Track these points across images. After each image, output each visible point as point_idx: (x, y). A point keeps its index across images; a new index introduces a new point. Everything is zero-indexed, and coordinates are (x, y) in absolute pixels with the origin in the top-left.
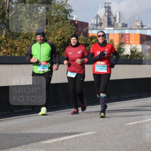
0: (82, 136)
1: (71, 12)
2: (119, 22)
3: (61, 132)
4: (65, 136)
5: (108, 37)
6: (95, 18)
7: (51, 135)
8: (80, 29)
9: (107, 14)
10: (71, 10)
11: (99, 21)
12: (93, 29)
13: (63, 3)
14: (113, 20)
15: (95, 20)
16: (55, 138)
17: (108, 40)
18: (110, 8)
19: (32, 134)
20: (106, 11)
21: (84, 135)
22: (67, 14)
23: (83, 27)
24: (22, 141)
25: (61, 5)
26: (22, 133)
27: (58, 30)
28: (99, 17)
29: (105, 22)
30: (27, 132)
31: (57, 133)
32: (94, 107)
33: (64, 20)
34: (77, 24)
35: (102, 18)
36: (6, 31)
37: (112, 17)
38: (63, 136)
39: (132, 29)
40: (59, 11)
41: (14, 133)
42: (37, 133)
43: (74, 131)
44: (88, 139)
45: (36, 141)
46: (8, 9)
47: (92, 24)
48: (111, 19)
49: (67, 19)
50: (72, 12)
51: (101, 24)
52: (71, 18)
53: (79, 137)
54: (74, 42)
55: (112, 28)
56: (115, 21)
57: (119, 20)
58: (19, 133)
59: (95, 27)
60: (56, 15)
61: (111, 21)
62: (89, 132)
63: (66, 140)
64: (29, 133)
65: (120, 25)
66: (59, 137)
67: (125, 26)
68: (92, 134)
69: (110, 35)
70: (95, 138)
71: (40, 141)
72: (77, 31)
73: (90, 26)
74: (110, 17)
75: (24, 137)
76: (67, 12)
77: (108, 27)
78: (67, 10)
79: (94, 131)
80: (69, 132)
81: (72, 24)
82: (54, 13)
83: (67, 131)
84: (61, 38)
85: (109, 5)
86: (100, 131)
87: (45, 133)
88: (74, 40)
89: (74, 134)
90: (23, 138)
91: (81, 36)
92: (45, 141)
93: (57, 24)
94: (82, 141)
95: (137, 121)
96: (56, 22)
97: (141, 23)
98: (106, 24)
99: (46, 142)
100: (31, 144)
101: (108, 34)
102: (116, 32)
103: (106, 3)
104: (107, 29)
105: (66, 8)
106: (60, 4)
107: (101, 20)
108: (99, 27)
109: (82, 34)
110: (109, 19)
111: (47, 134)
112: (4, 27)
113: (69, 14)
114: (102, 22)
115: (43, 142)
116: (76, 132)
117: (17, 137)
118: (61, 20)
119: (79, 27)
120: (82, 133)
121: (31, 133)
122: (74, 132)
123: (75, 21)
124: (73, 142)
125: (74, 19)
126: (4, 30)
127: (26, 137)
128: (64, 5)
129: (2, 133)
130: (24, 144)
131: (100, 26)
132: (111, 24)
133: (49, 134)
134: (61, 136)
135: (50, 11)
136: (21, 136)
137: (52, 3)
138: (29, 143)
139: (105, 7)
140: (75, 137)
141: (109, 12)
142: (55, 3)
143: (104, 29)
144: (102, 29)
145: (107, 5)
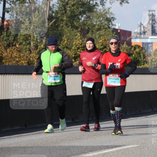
0: (124, 149)
1: (113, 20)
3: (103, 145)
4: (107, 148)
5: (152, 46)
6: (139, 26)
7: (92, 148)
8: (122, 38)
9: (151, 22)
10: (113, 19)
11: (142, 29)
12: (136, 38)
13: (105, 12)
15: (138, 29)
16: (96, 151)
17: (152, 49)
18: (155, 16)
19: (73, 146)
20: (150, 19)
21: (127, 148)
22: (109, 23)
23: (126, 36)
24: (61, 154)
25: (103, 14)
26: (62, 146)
27: (99, 39)
28: (143, 25)
29: (149, 30)
30: (67, 145)
31: (98, 146)
32: (137, 119)
33: (106, 28)
34: (119, 33)
35: (146, 27)
36: (46, 40)
37: (156, 25)
38: (105, 149)
40: (101, 19)
41: (54, 145)
42: (77, 146)
43: (116, 143)
44: (131, 152)
45: (76, 154)
46: (48, 17)
47: (135, 33)
48: (155, 27)
49: (109, 27)
50: (115, 20)
51: (144, 32)
52: (113, 27)
53: (121, 150)
54: (90, 46)
58: (58, 145)
59: (138, 36)
60: (98, 23)
61: (155, 29)
62: (131, 145)
63: (107, 153)
64: (70, 145)
66: (100, 150)
68: (134, 147)
69: (154, 44)
70: (138, 152)
71: (81, 154)
73: (133, 34)
74: (154, 25)
75: (64, 149)
76: (109, 20)
77: (152, 36)
78: (109, 18)
79: (137, 144)
80: (110, 145)
81: (115, 33)
82: (95, 21)
83: (108, 144)
84: (102, 47)
85: (153, 12)
86: (144, 144)
87: (86, 146)
88: (90, 43)
89: (116, 147)
90: (63, 151)
91: (124, 45)
92: (85, 154)
93: (99, 33)
94: (124, 154)
96: (97, 31)
98: (150, 32)
99: (87, 155)
101: (152, 43)
103: (150, 11)
104: (150, 37)
105: (108, 16)
106: (102, 12)
107: (145, 29)
108: (142, 36)
109: (125, 43)
110: (153, 27)
111: (88, 146)
112: (44, 36)
113: (111, 22)
114: (146, 30)
115: (84, 155)
116: (118, 145)
117: (56, 150)
118: (103, 28)
119: (122, 36)
120: (124, 145)
121: (71, 146)
122: (116, 145)
123: (117, 30)
124: (114, 155)
125: (117, 28)
126: (44, 39)
127: (65, 150)
129: (42, 145)
131: (144, 35)
132: (155, 33)
133: (90, 146)
134: (102, 149)
135: (92, 19)
136: (61, 149)
137: (94, 11)
139: (150, 15)
140: (117, 150)
141: (153, 20)
142: (96, 11)
143: (148, 38)
144: (146, 38)
145: (151, 13)
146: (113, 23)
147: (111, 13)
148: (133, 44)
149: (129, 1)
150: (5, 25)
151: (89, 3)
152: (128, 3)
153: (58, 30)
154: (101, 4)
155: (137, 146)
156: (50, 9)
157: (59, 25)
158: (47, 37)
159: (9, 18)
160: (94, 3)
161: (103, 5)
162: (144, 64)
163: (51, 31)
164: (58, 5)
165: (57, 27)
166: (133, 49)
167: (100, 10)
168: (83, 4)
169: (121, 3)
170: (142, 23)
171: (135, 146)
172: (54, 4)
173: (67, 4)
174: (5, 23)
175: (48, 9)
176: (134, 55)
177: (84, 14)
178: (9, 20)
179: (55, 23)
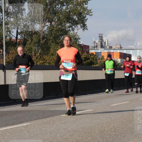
1: (79, 40)
2: (108, 45)
8: (84, 50)
9: (100, 40)
10: (79, 39)
11: (95, 45)
12: (92, 49)
13: (74, 34)
14: (104, 44)
15: (93, 44)
18: (102, 37)
23: (86, 48)
24: (50, 115)
28: (96, 42)
34: (82, 47)
36: (41, 50)
37: (103, 42)
39: (115, 49)
45: (58, 115)
46: (42, 38)
47: (91, 47)
49: (76, 43)
51: (97, 46)
52: (79, 43)
55: (103, 49)
56: (105, 45)
57: (108, 44)
58: (48, 110)
65: (108, 47)
67: (111, 48)
69: (102, 53)
72: (82, 51)
73: (90, 47)
79: (92, 109)
85: (102, 35)
86: (96, 109)
91: (85, 53)
95: (117, 103)
97: (121, 46)
98: (99, 46)
100: (55, 116)
101: (101, 53)
102: (106, 51)
103: (99, 34)
104: (100, 49)
105: (76, 37)
107: (97, 44)
108: (95, 48)
109: (85, 52)
110: (101, 44)
111: (65, 110)
112: (40, 48)
113: (78, 40)
116: (82, 109)
117: (47, 112)
119: (84, 48)
120: (85, 110)
123: (81, 45)
125: (81, 44)
127: (52, 112)
128: (75, 35)
130: (51, 117)
132: (102, 47)
137: (68, 34)
138: (54, 116)
139: (99, 37)
141: (101, 40)
142: (70, 34)
143: (99, 50)
144: (97, 50)
145: (100, 35)
146: (79, 41)
147: (78, 35)
148: (90, 53)
149: (88, 29)
150: (18, 42)
151: (66, 30)
152: (87, 30)
153: (48, 45)
154: (72, 30)
155: (93, 110)
156: (43, 32)
157: (48, 42)
158: (41, 49)
159: (20, 38)
160: (68, 30)
161: (73, 31)
162: (96, 65)
163: (44, 45)
164: (47, 30)
165: (47, 43)
166: (90, 56)
167: (71, 33)
168: (62, 30)
169: (83, 30)
170: (95, 41)
171: (91, 110)
172: (46, 30)
173: (53, 30)
174: (18, 40)
175: (42, 33)
176: (90, 59)
177: (62, 36)
178: (20, 39)
179: (46, 41)
